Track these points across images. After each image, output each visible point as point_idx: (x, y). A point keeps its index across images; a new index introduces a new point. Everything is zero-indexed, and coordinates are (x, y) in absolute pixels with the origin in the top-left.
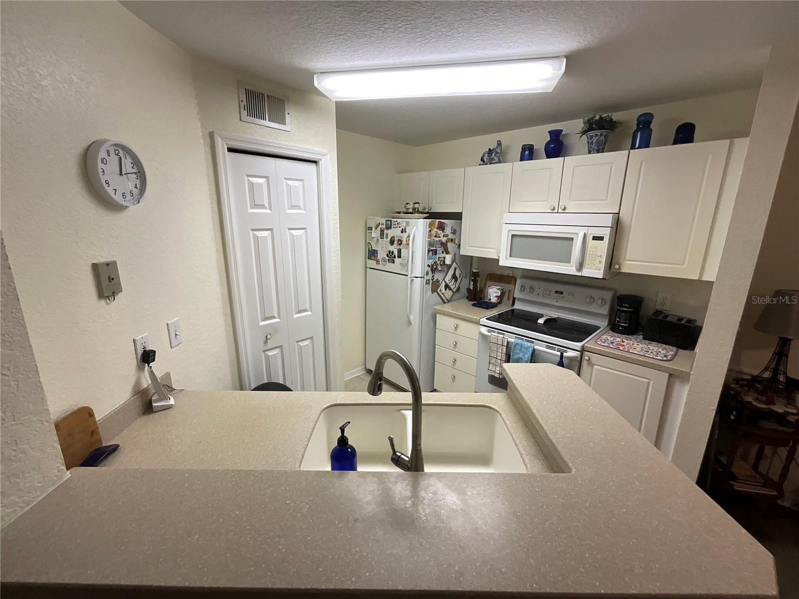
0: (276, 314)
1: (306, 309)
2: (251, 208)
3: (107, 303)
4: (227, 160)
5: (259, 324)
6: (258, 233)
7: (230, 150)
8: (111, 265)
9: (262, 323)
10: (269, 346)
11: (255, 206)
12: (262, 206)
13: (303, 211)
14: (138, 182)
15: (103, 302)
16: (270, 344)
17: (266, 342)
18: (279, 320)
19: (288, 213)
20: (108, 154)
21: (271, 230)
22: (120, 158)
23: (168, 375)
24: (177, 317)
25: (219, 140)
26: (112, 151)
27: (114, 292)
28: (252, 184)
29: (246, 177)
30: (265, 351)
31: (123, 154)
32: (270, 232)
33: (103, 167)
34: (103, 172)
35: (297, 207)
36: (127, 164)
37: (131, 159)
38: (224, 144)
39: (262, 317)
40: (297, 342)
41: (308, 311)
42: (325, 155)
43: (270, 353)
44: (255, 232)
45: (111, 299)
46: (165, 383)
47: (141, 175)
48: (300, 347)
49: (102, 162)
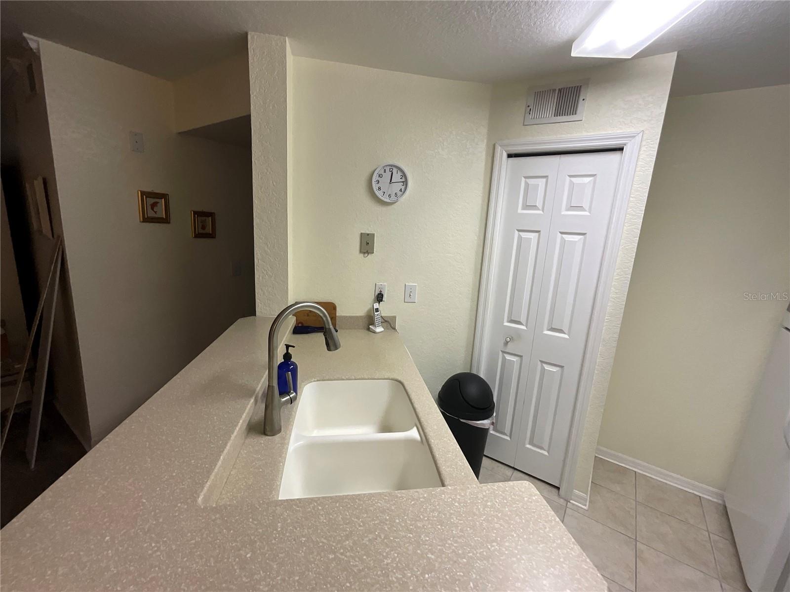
0: (524, 322)
1: (562, 330)
2: (523, 209)
3: (364, 257)
4: (504, 165)
5: (503, 323)
6: (523, 235)
7: (510, 156)
8: (372, 236)
9: (506, 324)
10: (509, 350)
11: (526, 207)
12: (534, 207)
13: (587, 213)
14: (403, 188)
16: (510, 348)
17: (506, 343)
18: (526, 328)
19: (563, 215)
20: (385, 171)
21: (538, 232)
22: (392, 173)
23: (395, 317)
24: (415, 283)
25: (498, 149)
26: (388, 169)
27: (367, 251)
28: (528, 184)
29: (523, 179)
30: (504, 352)
31: (395, 171)
32: (537, 234)
33: (379, 179)
34: (378, 182)
35: (580, 208)
36: (397, 177)
37: (400, 174)
38: (504, 151)
39: (508, 318)
40: (542, 362)
41: (564, 333)
42: (634, 137)
43: (508, 357)
44: (521, 233)
45: (366, 255)
46: (390, 321)
47: (405, 183)
48: (543, 369)
49: (379, 176)
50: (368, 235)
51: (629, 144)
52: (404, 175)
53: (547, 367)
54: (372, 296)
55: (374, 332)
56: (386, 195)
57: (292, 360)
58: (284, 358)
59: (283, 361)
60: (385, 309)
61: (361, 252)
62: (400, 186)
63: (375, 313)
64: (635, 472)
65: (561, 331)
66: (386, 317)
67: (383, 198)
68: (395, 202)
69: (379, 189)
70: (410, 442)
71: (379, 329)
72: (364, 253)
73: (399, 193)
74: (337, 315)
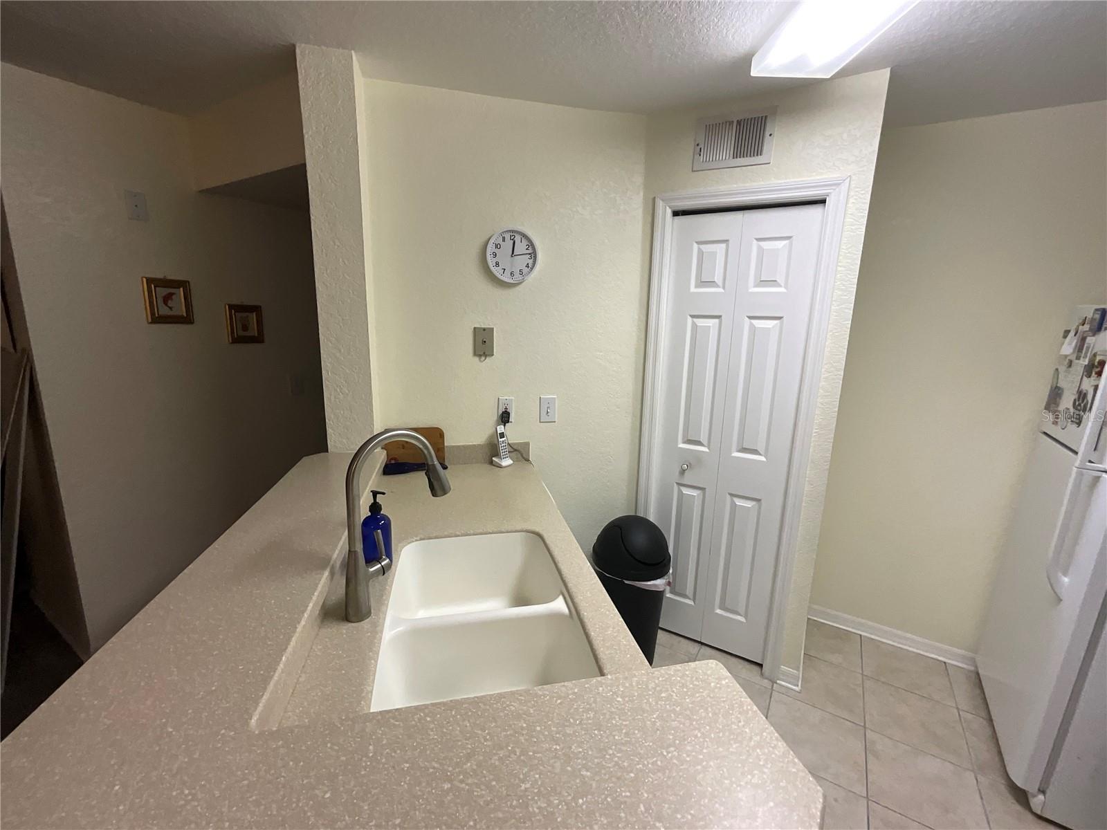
0: (704, 441)
1: (756, 450)
2: (696, 287)
3: (480, 361)
4: (669, 227)
5: (677, 445)
6: (700, 322)
7: (676, 214)
8: (490, 331)
9: (681, 445)
10: (686, 481)
11: (702, 283)
12: (712, 283)
13: (782, 290)
14: (531, 262)
15: (477, 359)
16: (688, 478)
17: (683, 472)
18: (707, 450)
19: (751, 293)
20: (504, 240)
21: (719, 317)
22: (514, 242)
23: (527, 444)
24: (553, 394)
25: (660, 204)
26: (507, 236)
27: (484, 353)
28: (703, 252)
29: (695, 246)
30: (679, 484)
31: (518, 238)
32: (717, 321)
33: (497, 251)
34: (495, 255)
35: (774, 283)
36: (521, 247)
37: (525, 242)
38: (668, 208)
39: (684, 436)
40: (732, 495)
41: (760, 454)
42: (839, 184)
43: (686, 491)
44: (695, 320)
45: (483, 358)
46: (521, 450)
47: (533, 255)
48: (734, 505)
49: (496, 247)
50: (484, 330)
51: (833, 194)
52: (531, 244)
53: (739, 502)
54: (494, 417)
55: (500, 466)
56: (508, 272)
57: (382, 512)
58: (370, 511)
59: (370, 514)
60: (513, 433)
61: (475, 354)
62: (526, 260)
63: (500, 440)
64: (861, 635)
65: (755, 452)
66: (515, 444)
67: (502, 278)
68: (521, 283)
69: (497, 264)
70: (554, 617)
71: (507, 462)
72: (480, 356)
73: (526, 270)
74: (446, 444)
